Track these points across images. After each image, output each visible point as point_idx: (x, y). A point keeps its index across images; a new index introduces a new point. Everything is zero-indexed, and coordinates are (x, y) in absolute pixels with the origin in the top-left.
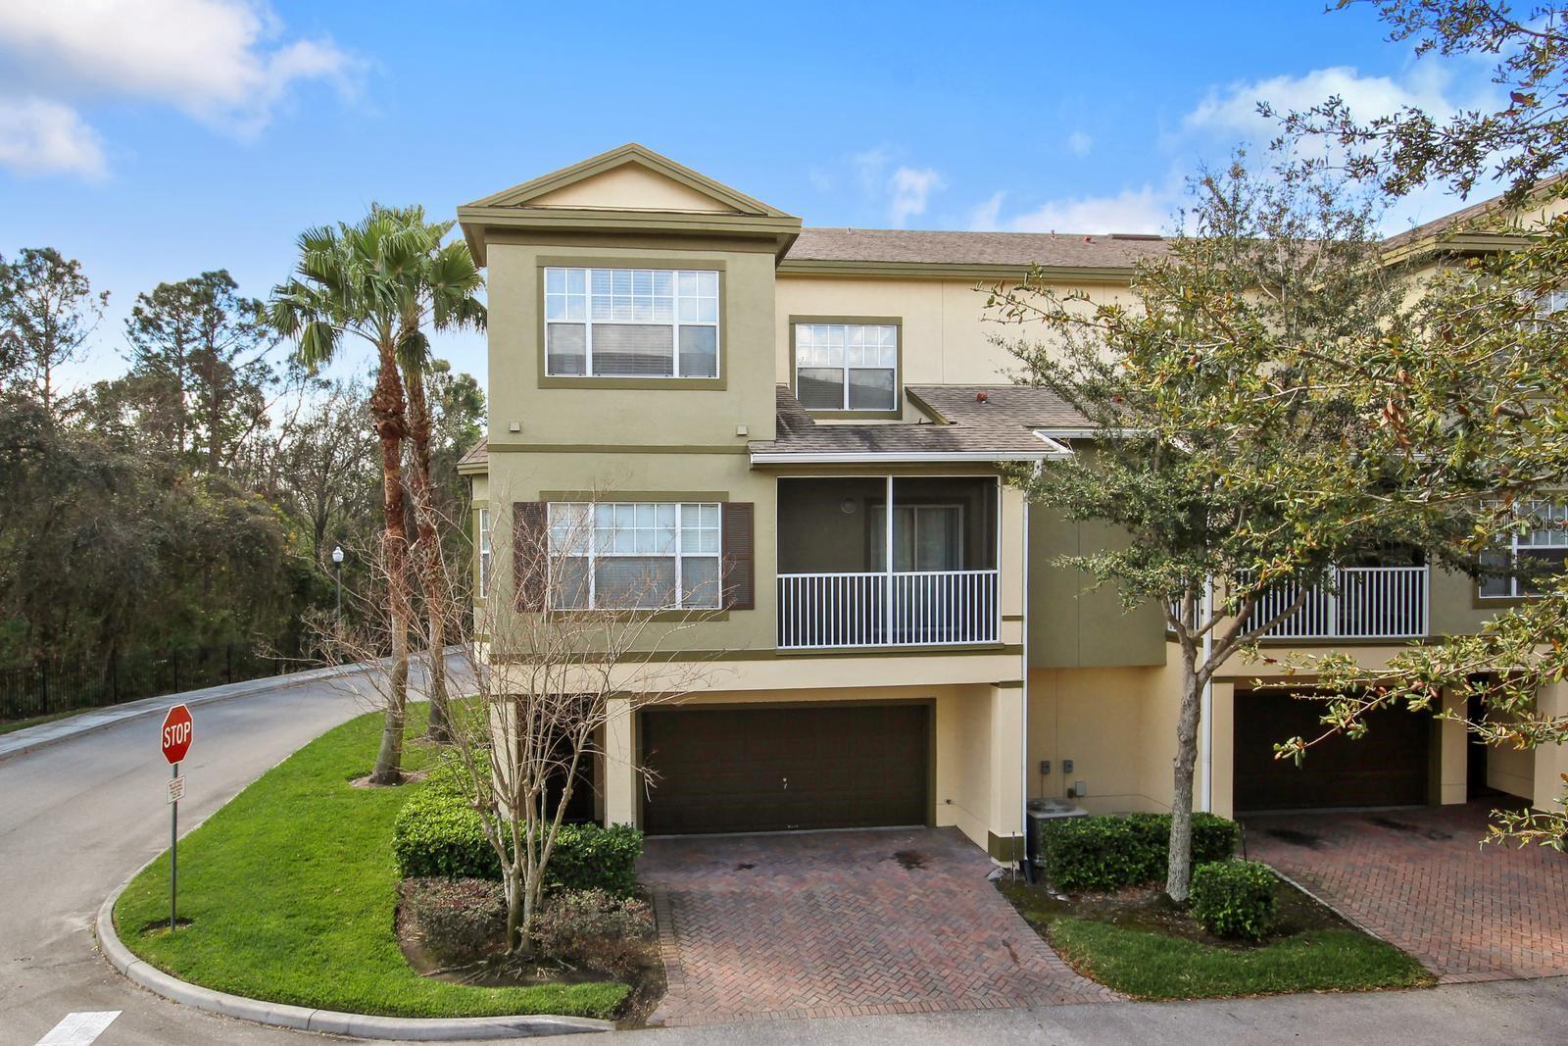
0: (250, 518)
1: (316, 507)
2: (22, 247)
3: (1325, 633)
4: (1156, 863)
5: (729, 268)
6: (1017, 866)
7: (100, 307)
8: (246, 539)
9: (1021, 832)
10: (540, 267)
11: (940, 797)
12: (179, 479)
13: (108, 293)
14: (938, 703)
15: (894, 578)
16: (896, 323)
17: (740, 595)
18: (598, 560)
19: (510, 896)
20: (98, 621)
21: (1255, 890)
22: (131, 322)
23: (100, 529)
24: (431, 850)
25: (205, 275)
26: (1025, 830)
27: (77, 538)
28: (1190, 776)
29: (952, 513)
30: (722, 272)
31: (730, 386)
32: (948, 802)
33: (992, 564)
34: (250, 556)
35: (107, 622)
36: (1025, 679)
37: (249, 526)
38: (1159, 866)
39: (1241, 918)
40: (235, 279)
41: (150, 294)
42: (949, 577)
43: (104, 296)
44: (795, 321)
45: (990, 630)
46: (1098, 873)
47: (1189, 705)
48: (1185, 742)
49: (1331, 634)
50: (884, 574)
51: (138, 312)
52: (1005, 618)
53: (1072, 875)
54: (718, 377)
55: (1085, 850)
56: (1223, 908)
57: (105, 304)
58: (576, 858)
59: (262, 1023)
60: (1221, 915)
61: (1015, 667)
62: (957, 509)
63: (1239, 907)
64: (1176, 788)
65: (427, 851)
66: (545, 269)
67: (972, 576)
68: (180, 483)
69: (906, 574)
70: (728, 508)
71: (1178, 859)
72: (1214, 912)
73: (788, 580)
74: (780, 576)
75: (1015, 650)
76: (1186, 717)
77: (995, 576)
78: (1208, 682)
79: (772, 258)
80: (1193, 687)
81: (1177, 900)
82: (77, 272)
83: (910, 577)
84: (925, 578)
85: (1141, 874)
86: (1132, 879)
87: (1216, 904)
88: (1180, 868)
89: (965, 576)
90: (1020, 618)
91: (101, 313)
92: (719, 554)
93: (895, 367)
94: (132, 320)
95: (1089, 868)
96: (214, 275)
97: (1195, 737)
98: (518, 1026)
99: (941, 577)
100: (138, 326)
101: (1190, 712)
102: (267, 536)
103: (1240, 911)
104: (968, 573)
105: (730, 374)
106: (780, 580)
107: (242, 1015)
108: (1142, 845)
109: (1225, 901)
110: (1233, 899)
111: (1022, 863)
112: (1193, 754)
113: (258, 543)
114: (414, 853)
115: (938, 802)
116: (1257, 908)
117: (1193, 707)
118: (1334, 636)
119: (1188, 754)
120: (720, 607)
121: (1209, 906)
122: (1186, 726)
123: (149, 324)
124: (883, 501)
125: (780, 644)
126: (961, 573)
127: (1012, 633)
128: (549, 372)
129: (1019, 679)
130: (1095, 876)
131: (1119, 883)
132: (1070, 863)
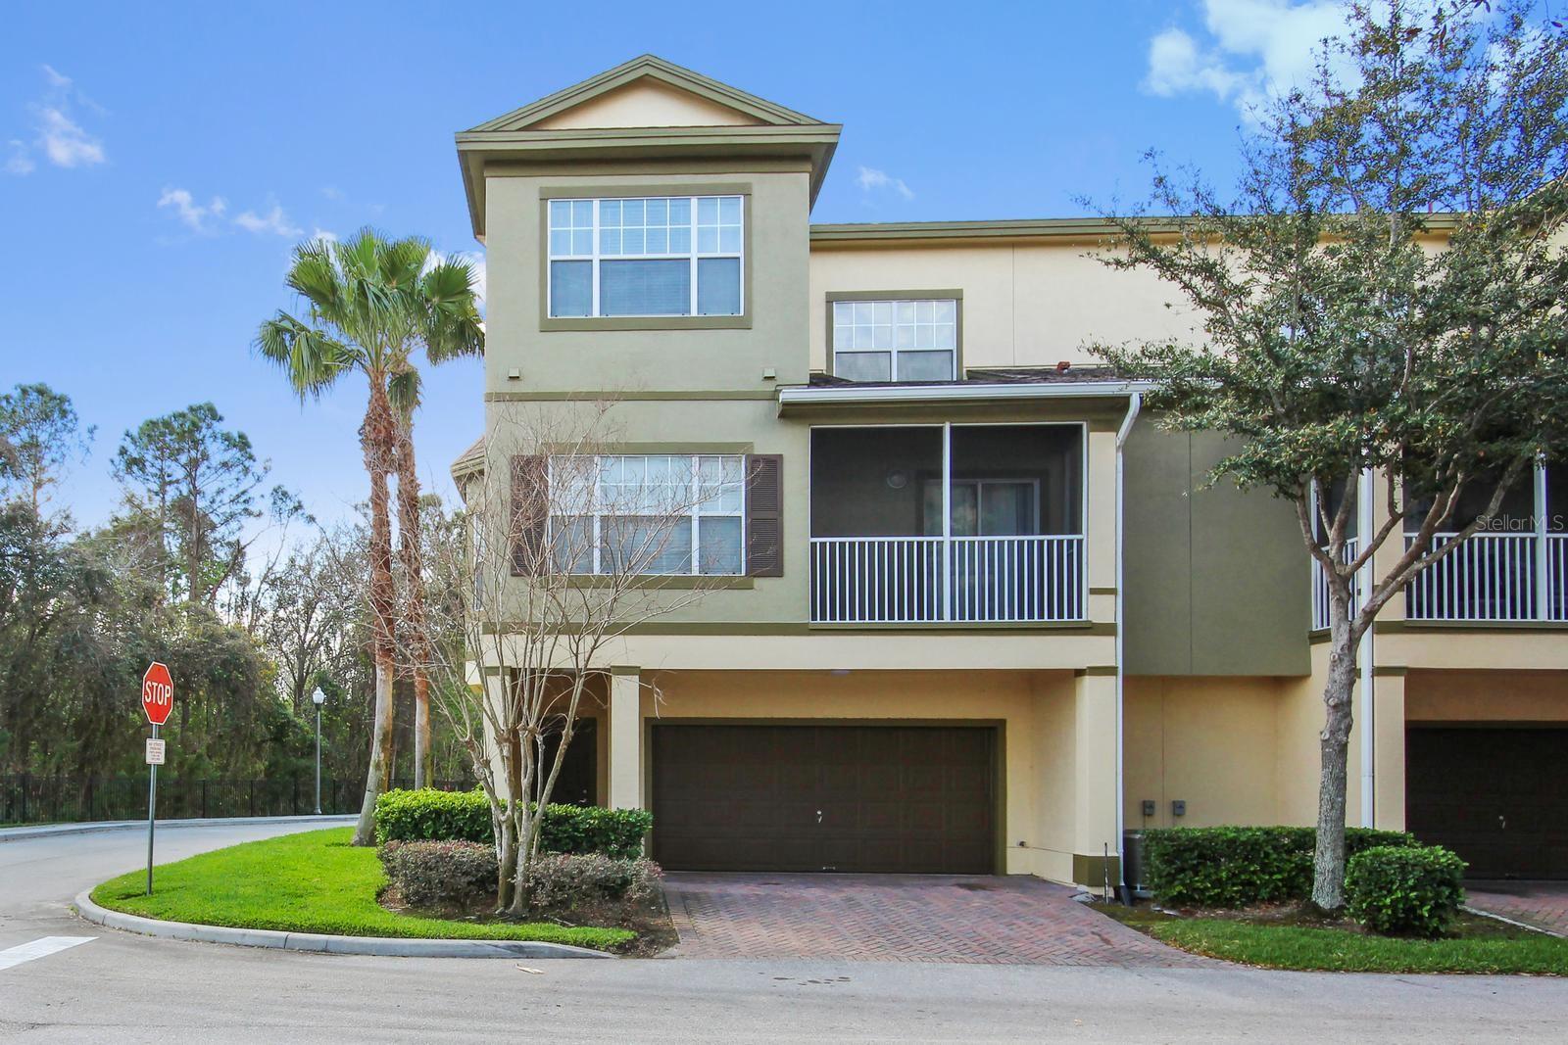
0: (228, 642)
1: (296, 666)
2: (16, 383)
3: (1534, 615)
4: (1297, 875)
5: (756, 191)
6: (1111, 894)
7: (87, 442)
8: (224, 664)
9: (1116, 851)
10: (544, 200)
11: (1012, 840)
12: (159, 598)
13: (95, 427)
14: (1008, 725)
15: (953, 544)
16: (956, 296)
17: (765, 559)
18: (604, 519)
19: (502, 854)
20: (77, 744)
21: (1436, 870)
22: (117, 462)
23: (82, 638)
24: (417, 815)
25: (192, 409)
26: (1121, 850)
27: (60, 646)
28: (1343, 749)
29: (1026, 488)
30: (748, 195)
31: (755, 324)
32: (1022, 844)
33: (1076, 528)
34: (228, 681)
35: (86, 747)
36: (1120, 665)
37: (227, 650)
38: (1302, 880)
39: (1417, 903)
40: (220, 412)
41: (135, 432)
42: (1021, 543)
43: (91, 431)
44: (832, 299)
45: (1075, 605)
46: (1218, 883)
47: (1341, 660)
48: (1335, 707)
49: (1542, 616)
50: (939, 539)
51: (123, 452)
52: (1093, 591)
53: (1184, 885)
54: (742, 314)
55: (1201, 856)
56: (1390, 892)
57: (92, 438)
58: (576, 830)
59: (237, 945)
60: (1388, 901)
61: (1108, 651)
62: (1032, 485)
63: (1413, 889)
64: (1324, 767)
65: (412, 817)
66: (549, 202)
67: (1050, 543)
68: (160, 603)
69: (967, 539)
70: (754, 461)
71: (1328, 856)
72: (1378, 899)
73: (823, 544)
74: (814, 540)
75: (1107, 630)
76: (1336, 676)
77: (1080, 542)
78: (1370, 628)
79: (804, 179)
80: (1346, 636)
81: (1327, 907)
82: (66, 406)
83: (972, 544)
84: (991, 544)
85: (1277, 888)
86: (1264, 893)
87: (1381, 889)
88: (1330, 866)
89: (1041, 543)
90: (1113, 592)
91: (88, 449)
92: (742, 513)
93: (954, 347)
94: (117, 459)
95: (1207, 876)
96: (200, 408)
97: (1349, 702)
98: (508, 948)
99: (1011, 543)
100: (122, 466)
101: (1341, 669)
102: (246, 662)
103: (1413, 895)
104: (1045, 537)
105: (757, 309)
106: (813, 545)
107: (217, 939)
108: (1279, 854)
109: (1392, 883)
110: (1405, 880)
111: (1117, 890)
112: (1347, 721)
113: (237, 667)
114: (398, 820)
115: (1008, 845)
116: (1438, 895)
117: (1346, 663)
118: (1546, 620)
119: (1340, 722)
120: (743, 574)
121: (1371, 892)
122: (1336, 687)
123: (135, 463)
124: (939, 475)
125: (814, 617)
126: (1036, 538)
127: (1102, 610)
128: (552, 315)
129: (1112, 664)
130: (1213, 888)
131: (1248, 897)
132: (1182, 870)
